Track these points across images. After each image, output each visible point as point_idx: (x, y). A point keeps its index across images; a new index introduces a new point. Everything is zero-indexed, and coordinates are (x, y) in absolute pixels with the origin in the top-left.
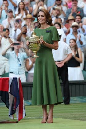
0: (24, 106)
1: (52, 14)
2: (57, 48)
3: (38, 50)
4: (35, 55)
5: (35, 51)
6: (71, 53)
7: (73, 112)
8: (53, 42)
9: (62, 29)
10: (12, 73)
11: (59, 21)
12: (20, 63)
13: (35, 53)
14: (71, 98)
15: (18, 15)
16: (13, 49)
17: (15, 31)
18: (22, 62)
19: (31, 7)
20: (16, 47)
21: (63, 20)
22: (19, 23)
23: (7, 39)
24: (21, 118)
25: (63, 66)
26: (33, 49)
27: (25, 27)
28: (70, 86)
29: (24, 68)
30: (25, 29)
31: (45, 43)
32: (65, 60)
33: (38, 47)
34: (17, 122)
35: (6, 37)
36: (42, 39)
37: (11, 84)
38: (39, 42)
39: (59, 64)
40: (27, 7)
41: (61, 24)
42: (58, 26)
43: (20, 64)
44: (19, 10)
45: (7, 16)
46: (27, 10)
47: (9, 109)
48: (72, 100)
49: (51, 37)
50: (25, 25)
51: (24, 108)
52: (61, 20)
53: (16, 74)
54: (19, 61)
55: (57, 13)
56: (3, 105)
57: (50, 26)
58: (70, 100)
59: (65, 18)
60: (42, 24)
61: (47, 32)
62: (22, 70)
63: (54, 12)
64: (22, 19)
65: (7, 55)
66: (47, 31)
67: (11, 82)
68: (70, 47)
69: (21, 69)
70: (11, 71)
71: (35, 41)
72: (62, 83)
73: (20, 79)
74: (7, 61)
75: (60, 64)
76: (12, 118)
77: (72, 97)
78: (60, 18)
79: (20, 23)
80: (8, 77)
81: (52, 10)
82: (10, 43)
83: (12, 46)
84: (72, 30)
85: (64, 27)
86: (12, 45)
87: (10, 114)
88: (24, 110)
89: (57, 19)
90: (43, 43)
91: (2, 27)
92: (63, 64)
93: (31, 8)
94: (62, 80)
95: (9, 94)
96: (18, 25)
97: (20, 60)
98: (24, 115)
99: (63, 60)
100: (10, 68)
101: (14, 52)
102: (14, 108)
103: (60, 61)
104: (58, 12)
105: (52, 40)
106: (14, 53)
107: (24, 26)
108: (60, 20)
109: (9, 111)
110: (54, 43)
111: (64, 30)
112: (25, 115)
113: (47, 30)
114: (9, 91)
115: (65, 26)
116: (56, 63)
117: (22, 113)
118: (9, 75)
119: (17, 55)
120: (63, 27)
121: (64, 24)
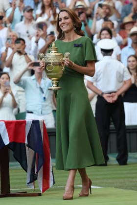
0: (51, 167)
1: (97, 14)
4: (54, 85)
5: (54, 79)
6: (130, 80)
7: (133, 178)
9: (113, 38)
10: (32, 112)
11: (109, 26)
12: (44, 96)
13: (54, 82)
14: (130, 155)
15: (41, 15)
16: (33, 73)
17: (37, 42)
18: (47, 94)
19: (62, 2)
20: (36, 69)
21: (116, 23)
22: (42, 29)
23: (23, 56)
24: (46, 187)
25: (115, 101)
26: (52, 74)
27: (52, 37)
28: (128, 135)
29: (50, 105)
30: (52, 39)
31: (72, 64)
32: (119, 90)
33: (61, 71)
34: (40, 195)
35: (20, 53)
36: (68, 59)
37: (30, 131)
38: (63, 63)
39: (109, 97)
40: (57, 3)
41: (112, 30)
43: (45, 98)
44: (43, 8)
45: (22, 17)
47: (27, 172)
48: (131, 158)
50: (52, 33)
51: (51, 170)
52: (113, 24)
53: (38, 115)
54: (43, 92)
55: (105, 12)
56: (17, 165)
58: (129, 158)
59: (119, 20)
61: (76, 46)
62: (47, 108)
63: (101, 11)
64: (48, 23)
65: (22, 83)
66: (75, 45)
67: (30, 128)
68: (129, 68)
69: (46, 106)
70: (30, 110)
72: (114, 128)
73: (45, 122)
74: (24, 93)
75: (111, 98)
76: (32, 187)
77: (131, 152)
78: (110, 21)
79: (44, 29)
80: (25, 119)
81: (98, 8)
82: (28, 63)
83: (31, 68)
84: (130, 41)
85: (118, 35)
86: (30, 65)
87: (28, 182)
88: (51, 174)
89: (106, 22)
91: (14, 36)
92: (115, 98)
93: (63, 4)
94: (114, 124)
95: (27, 148)
96: (41, 33)
97: (45, 91)
98: (51, 183)
99: (115, 90)
100: (27, 105)
101: (34, 77)
102: (36, 170)
104: (107, 11)
106: (34, 79)
108: (111, 24)
109: (27, 176)
111: (117, 41)
112: (54, 183)
113: (76, 43)
114: (26, 142)
115: (120, 34)
117: (49, 180)
118: (25, 116)
119: (40, 83)
120: (115, 36)
121: (118, 30)
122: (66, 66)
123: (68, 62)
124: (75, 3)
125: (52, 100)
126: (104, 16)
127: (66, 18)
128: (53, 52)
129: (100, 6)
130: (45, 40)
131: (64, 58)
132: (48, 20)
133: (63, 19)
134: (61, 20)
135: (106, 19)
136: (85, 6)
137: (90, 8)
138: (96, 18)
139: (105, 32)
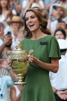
1: (52, 15)
2: (56, 69)
3: (25, 72)
4: (20, 80)
5: (20, 74)
8: (50, 60)
11: (63, 27)
12: (1, 93)
13: (20, 78)
26: (18, 70)
27: (9, 36)
30: (9, 38)
33: (25, 67)
36: (32, 56)
38: (27, 60)
39: (63, 94)
40: (13, 5)
42: (61, 35)
46: (13, 8)
49: (47, 51)
50: (9, 33)
55: (59, 13)
57: (46, 35)
60: (34, 31)
61: (42, 44)
63: (56, 12)
64: (5, 24)
66: (41, 42)
71: (21, 58)
75: (64, 95)
78: (64, 22)
81: (53, 10)
89: (60, 23)
90: (34, 62)
93: (19, 6)
103: (64, 91)
104: (62, 12)
105: (50, 56)
107: (7, 35)
108: (64, 25)
110: (52, 61)
116: (59, 93)
122: (30, 63)
123: (32, 59)
124: (31, 5)
125: (9, 97)
126: (58, 17)
127: (32, 17)
128: (19, 49)
129: (55, 7)
130: (3, 40)
131: (28, 55)
132: (5, 21)
133: (29, 18)
134: (28, 19)
135: (60, 20)
136: (40, 8)
137: (45, 9)
138: (51, 19)
139: (59, 33)
